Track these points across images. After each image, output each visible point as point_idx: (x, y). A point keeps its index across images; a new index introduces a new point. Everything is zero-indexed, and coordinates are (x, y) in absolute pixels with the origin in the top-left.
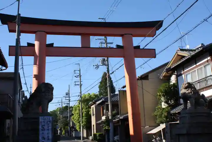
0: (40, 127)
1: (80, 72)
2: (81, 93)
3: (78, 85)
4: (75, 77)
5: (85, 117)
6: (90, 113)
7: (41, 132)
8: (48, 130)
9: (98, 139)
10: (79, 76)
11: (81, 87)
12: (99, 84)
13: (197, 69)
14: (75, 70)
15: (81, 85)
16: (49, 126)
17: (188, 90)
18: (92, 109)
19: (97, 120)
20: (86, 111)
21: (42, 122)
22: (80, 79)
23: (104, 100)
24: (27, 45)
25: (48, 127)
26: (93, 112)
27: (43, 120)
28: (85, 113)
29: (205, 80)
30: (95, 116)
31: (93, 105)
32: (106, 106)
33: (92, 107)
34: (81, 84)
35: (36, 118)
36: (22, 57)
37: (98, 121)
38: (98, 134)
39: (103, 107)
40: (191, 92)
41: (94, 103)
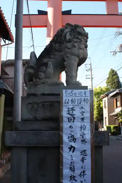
0: (65, 114)
1: (91, 66)
2: (92, 86)
3: (90, 78)
4: (86, 70)
5: (97, 110)
6: (101, 106)
7: (66, 125)
8: (83, 119)
9: (113, 132)
10: (90, 70)
11: (92, 80)
12: (107, 80)
14: (86, 64)
15: (92, 79)
16: (83, 110)
18: (103, 102)
19: (109, 112)
20: (97, 104)
21: (68, 103)
22: (91, 73)
23: (118, 91)
24: (37, 14)
25: (83, 113)
26: (105, 105)
27: (70, 99)
28: (97, 105)
30: (107, 108)
31: (105, 97)
32: (120, 98)
33: (104, 99)
34: (92, 77)
35: (54, 95)
36: (32, 28)
37: (111, 113)
38: (112, 126)
39: (116, 99)
41: (107, 95)
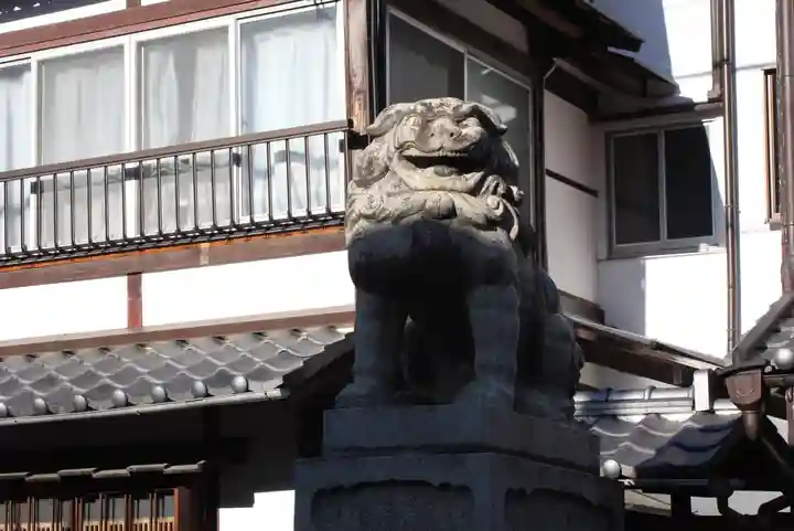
13: (140, 45)
17: (474, 191)
29: (237, 159)
40: (504, 222)
